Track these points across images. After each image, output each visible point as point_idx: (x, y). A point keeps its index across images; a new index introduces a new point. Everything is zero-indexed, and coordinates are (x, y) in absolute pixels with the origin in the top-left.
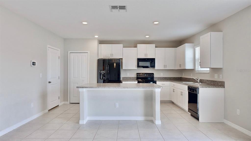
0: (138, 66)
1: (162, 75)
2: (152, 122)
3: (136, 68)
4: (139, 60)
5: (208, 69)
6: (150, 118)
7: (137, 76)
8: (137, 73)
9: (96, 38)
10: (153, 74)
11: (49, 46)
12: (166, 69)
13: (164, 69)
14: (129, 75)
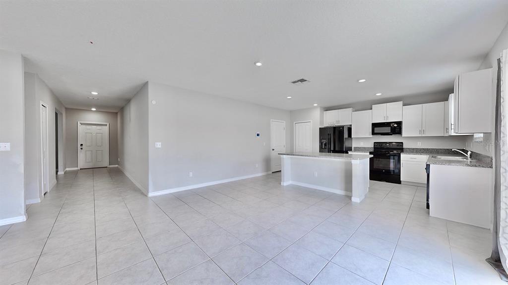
0: (373, 133)
1: (419, 145)
2: (350, 197)
3: (371, 136)
4: (375, 125)
5: (482, 135)
6: (348, 194)
7: (374, 145)
8: (375, 143)
9: (316, 107)
10: (402, 143)
11: (272, 120)
12: (423, 135)
13: (420, 136)
14: (362, 144)
